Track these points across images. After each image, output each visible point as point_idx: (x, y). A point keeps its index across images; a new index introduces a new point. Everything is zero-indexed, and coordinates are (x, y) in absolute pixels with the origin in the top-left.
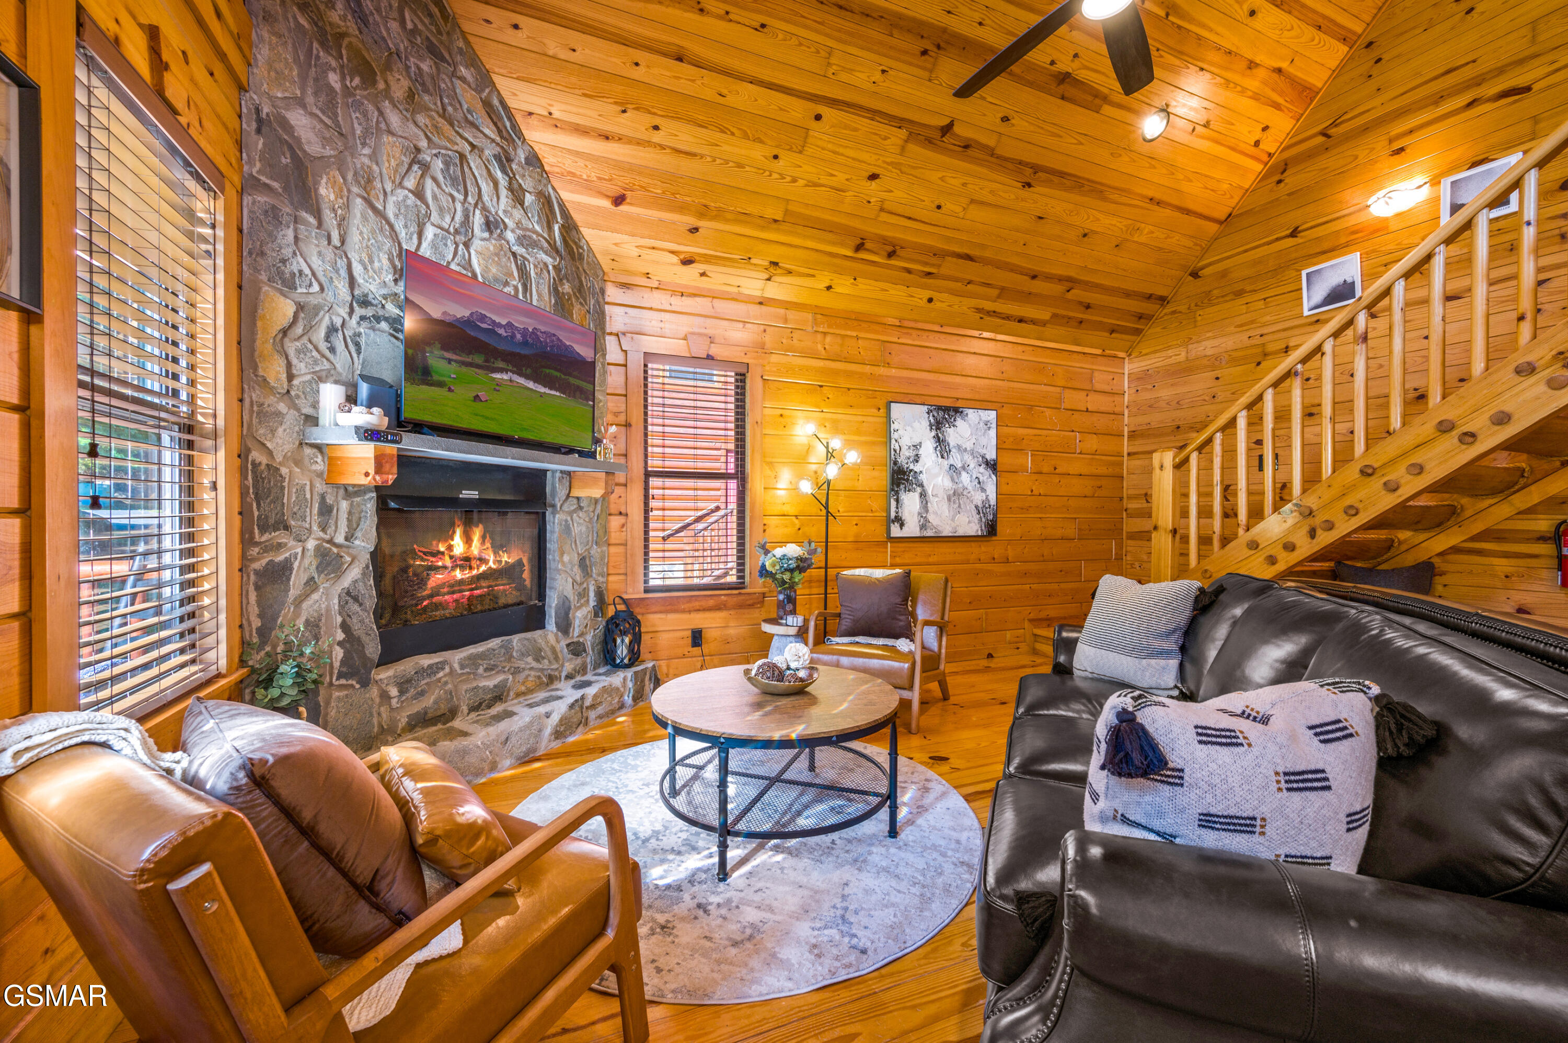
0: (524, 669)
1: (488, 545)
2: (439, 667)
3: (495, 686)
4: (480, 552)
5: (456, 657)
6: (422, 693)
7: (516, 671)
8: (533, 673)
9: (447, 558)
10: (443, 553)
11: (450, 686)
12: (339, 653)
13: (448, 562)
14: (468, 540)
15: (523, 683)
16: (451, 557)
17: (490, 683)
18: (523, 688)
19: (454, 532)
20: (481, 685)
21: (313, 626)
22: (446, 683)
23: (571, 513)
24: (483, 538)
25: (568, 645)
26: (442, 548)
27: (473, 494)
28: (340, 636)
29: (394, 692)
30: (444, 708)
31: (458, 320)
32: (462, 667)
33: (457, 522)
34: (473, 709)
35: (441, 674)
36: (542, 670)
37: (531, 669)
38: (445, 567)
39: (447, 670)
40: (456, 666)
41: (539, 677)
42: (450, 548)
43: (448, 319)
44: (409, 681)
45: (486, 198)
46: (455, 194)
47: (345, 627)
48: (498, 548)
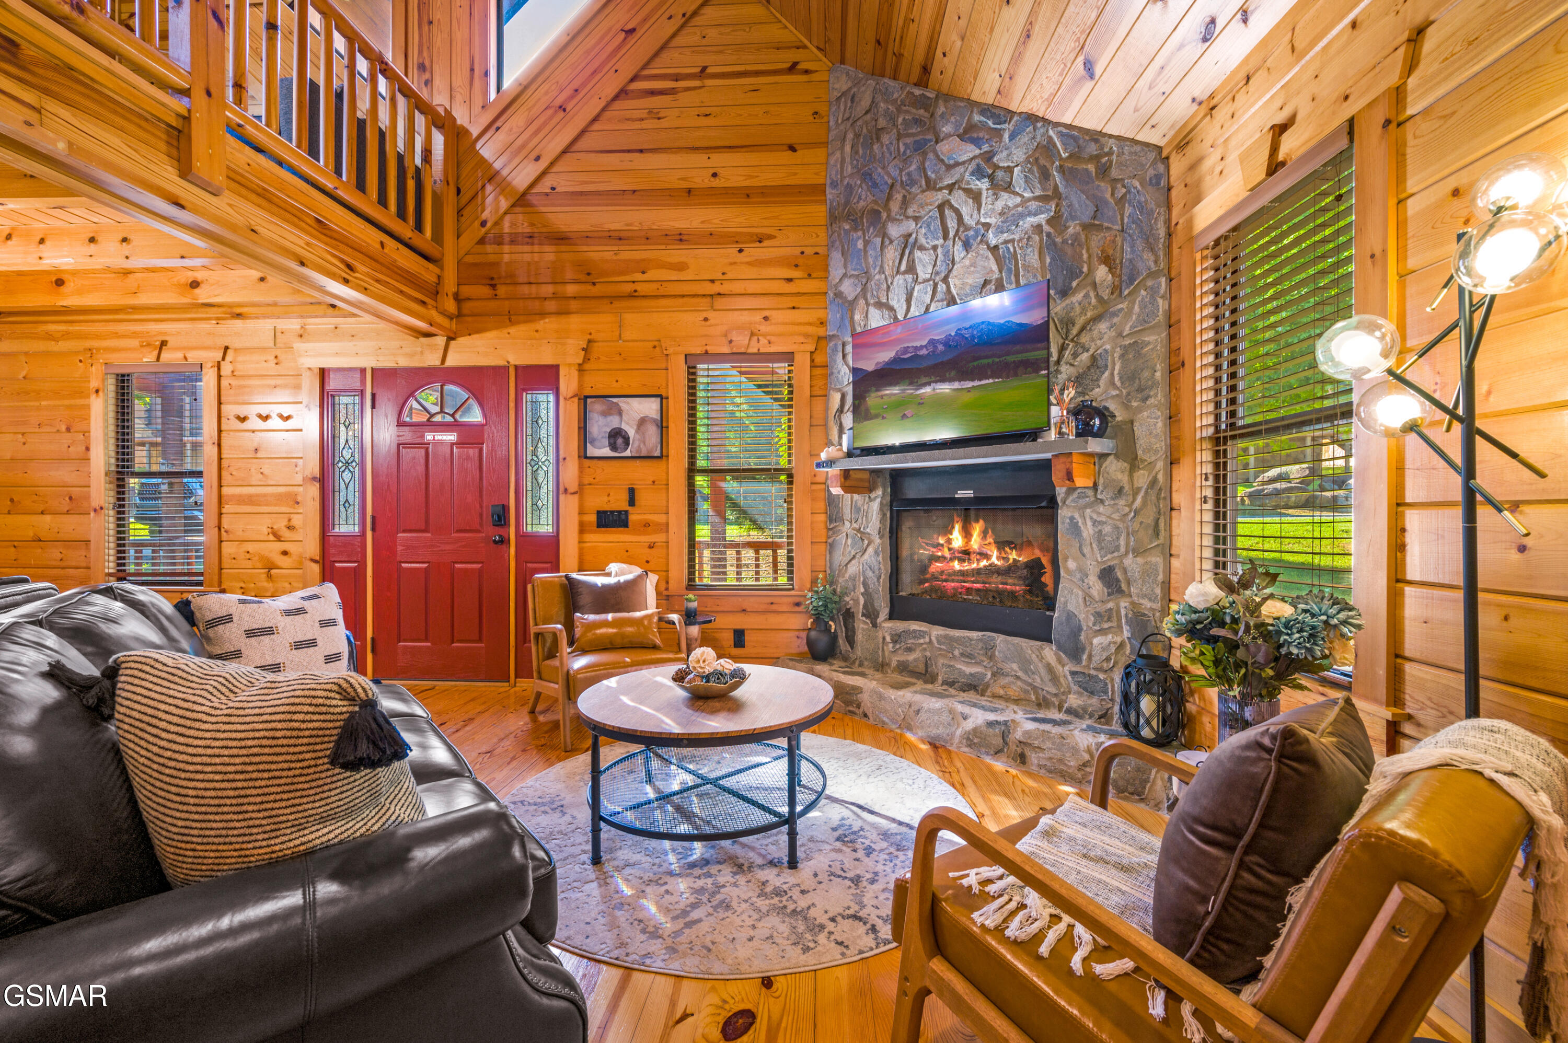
0: (1007, 675)
1: (990, 540)
2: (921, 634)
3: (971, 674)
4: (981, 546)
5: (937, 631)
6: (909, 650)
7: (997, 674)
8: (1019, 683)
9: (946, 550)
10: (942, 545)
11: (928, 654)
12: (862, 601)
13: (947, 554)
14: (967, 534)
15: (1003, 687)
16: (950, 549)
17: (969, 670)
18: (1002, 692)
19: (953, 527)
20: (959, 666)
21: (853, 579)
22: (925, 650)
23: (1082, 509)
24: (984, 534)
25: (1073, 673)
26: (941, 541)
27: (968, 493)
28: (862, 590)
29: (888, 639)
30: (921, 668)
31: (887, 363)
32: (939, 642)
33: (956, 519)
34: (945, 683)
35: (922, 641)
36: (1035, 688)
37: (1018, 678)
38: (944, 557)
39: (927, 640)
40: (933, 639)
41: (1026, 692)
42: (949, 541)
43: (879, 367)
44: (899, 636)
45: (966, 219)
46: (936, 242)
47: (865, 584)
48: (1001, 545)
